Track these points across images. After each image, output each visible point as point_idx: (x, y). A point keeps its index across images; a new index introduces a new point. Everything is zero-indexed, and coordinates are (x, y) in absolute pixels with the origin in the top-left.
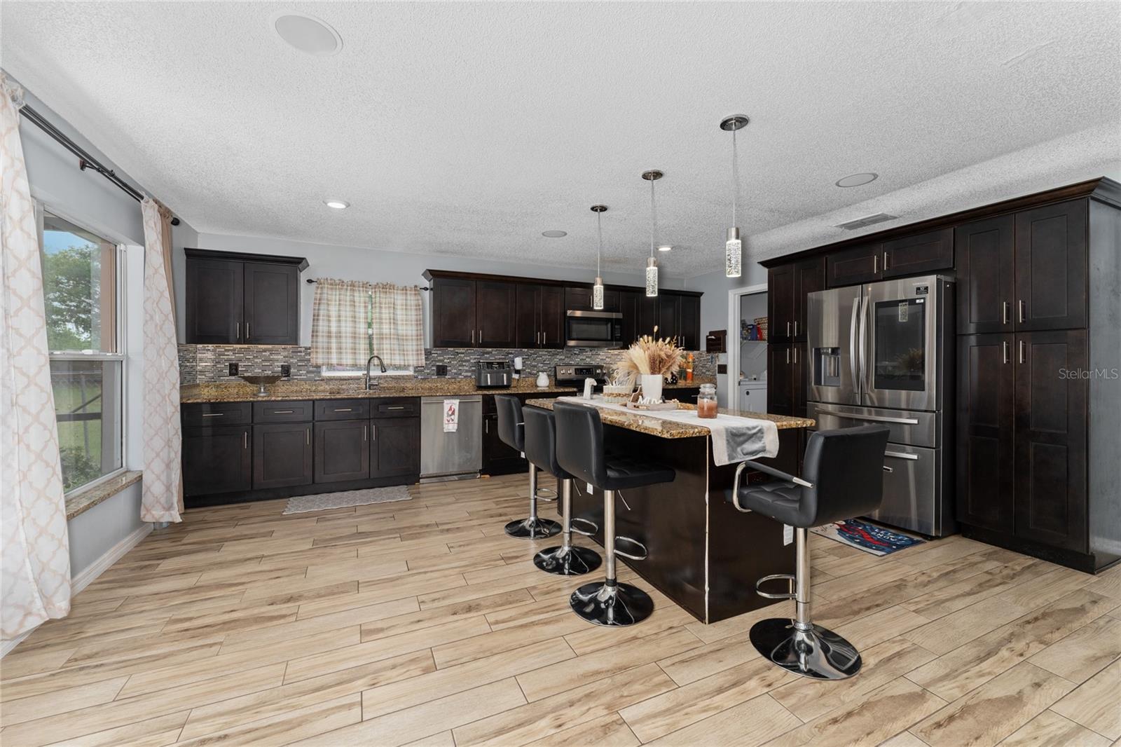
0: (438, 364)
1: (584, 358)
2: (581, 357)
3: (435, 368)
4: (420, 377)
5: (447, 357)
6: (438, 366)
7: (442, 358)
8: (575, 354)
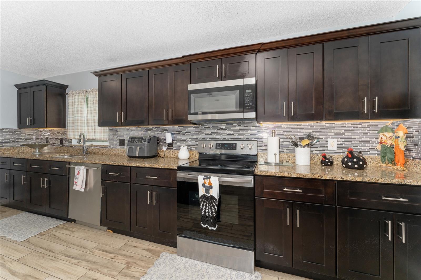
0: (120, 138)
1: (231, 132)
2: (228, 132)
3: (118, 141)
4: (111, 147)
5: (126, 133)
6: (120, 140)
7: (123, 134)
8: (222, 129)
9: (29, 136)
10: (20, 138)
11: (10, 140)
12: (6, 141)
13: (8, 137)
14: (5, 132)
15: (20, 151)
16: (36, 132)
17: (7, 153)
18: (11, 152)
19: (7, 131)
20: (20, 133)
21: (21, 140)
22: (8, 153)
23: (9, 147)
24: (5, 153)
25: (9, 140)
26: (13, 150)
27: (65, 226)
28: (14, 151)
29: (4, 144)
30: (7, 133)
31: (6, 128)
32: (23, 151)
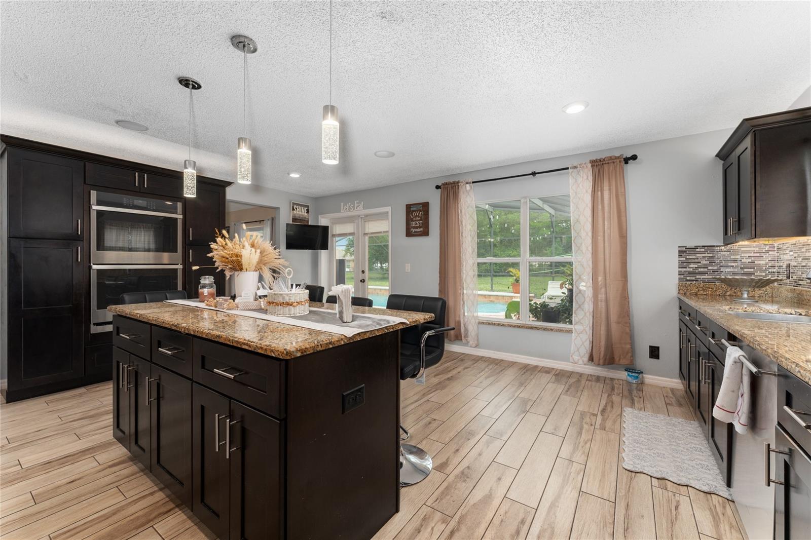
9: (750, 261)
10: (729, 264)
11: (709, 268)
12: (702, 270)
13: (705, 262)
14: (700, 253)
15: (728, 293)
16: (768, 251)
17: (702, 295)
18: (710, 292)
19: (703, 250)
20: (729, 253)
21: (731, 270)
22: (705, 295)
23: (705, 283)
24: (699, 293)
25: (706, 269)
26: (714, 289)
27: (724, 507)
28: (716, 291)
29: (697, 277)
30: (704, 255)
31: (701, 245)
32: (735, 292)
